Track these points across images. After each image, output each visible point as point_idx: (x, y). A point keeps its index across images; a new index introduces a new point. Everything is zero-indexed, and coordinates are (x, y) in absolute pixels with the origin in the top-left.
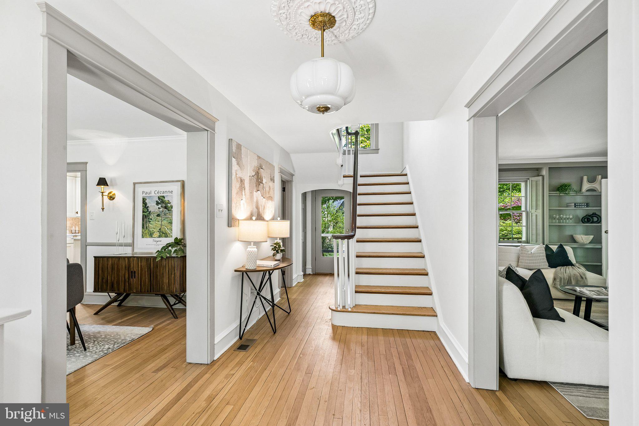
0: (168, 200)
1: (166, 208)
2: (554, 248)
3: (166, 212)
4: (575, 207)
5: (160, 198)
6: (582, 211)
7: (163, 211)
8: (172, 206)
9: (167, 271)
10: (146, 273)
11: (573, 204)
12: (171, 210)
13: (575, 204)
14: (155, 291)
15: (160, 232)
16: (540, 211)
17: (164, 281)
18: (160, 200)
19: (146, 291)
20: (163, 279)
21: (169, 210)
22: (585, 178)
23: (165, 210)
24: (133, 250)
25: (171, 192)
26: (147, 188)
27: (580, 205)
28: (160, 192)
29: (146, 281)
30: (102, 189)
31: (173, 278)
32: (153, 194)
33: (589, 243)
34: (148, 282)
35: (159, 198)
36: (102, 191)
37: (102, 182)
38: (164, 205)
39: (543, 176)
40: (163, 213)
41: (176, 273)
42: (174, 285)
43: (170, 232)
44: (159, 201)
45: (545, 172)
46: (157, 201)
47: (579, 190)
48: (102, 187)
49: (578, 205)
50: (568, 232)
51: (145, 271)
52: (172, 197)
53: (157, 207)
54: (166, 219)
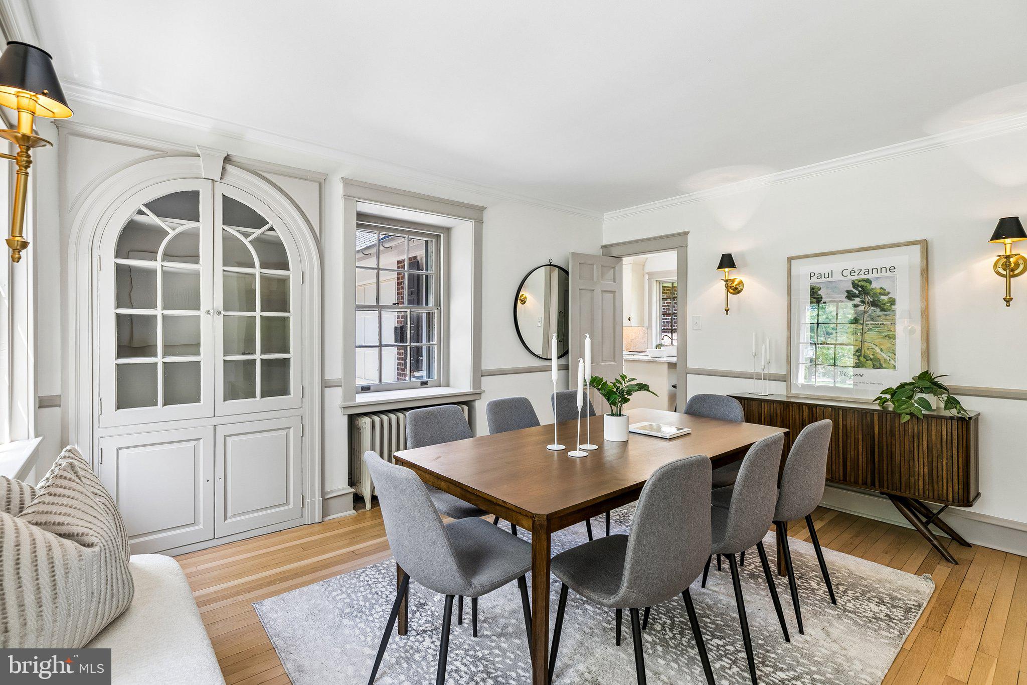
0: (881, 288)
1: (874, 304)
3: (874, 314)
5: (858, 285)
7: (865, 312)
8: (894, 301)
9: (925, 449)
10: (860, 443)
12: (889, 310)
14: (885, 485)
15: (859, 356)
17: (917, 469)
18: (857, 289)
19: (860, 481)
20: (911, 463)
21: (883, 310)
23: (872, 308)
24: (789, 388)
25: (892, 269)
26: (821, 266)
28: (857, 272)
29: (858, 459)
30: (727, 273)
31: (945, 468)
32: (837, 277)
34: (865, 466)
35: (855, 285)
36: (727, 279)
37: (727, 261)
38: (869, 299)
40: (866, 315)
41: (955, 457)
42: (950, 485)
43: (888, 358)
44: (854, 290)
46: (848, 292)
48: (727, 270)
51: (857, 440)
52: (893, 280)
53: (850, 304)
54: (877, 330)
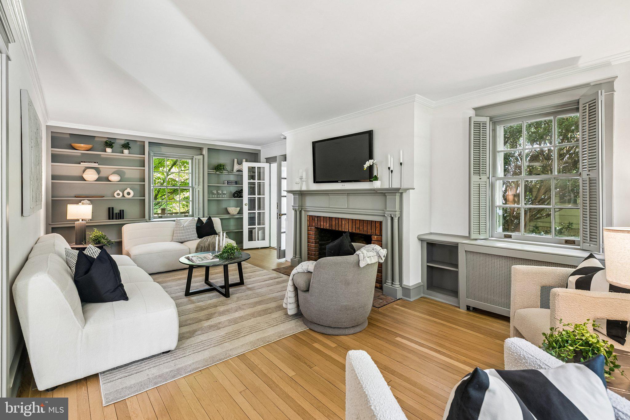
2: (204, 220)
4: (228, 184)
6: (234, 187)
11: (227, 182)
13: (228, 182)
16: (201, 187)
22: (236, 160)
27: (231, 183)
33: (237, 214)
39: (203, 155)
45: (205, 152)
47: (232, 170)
49: (230, 183)
50: (224, 205)
